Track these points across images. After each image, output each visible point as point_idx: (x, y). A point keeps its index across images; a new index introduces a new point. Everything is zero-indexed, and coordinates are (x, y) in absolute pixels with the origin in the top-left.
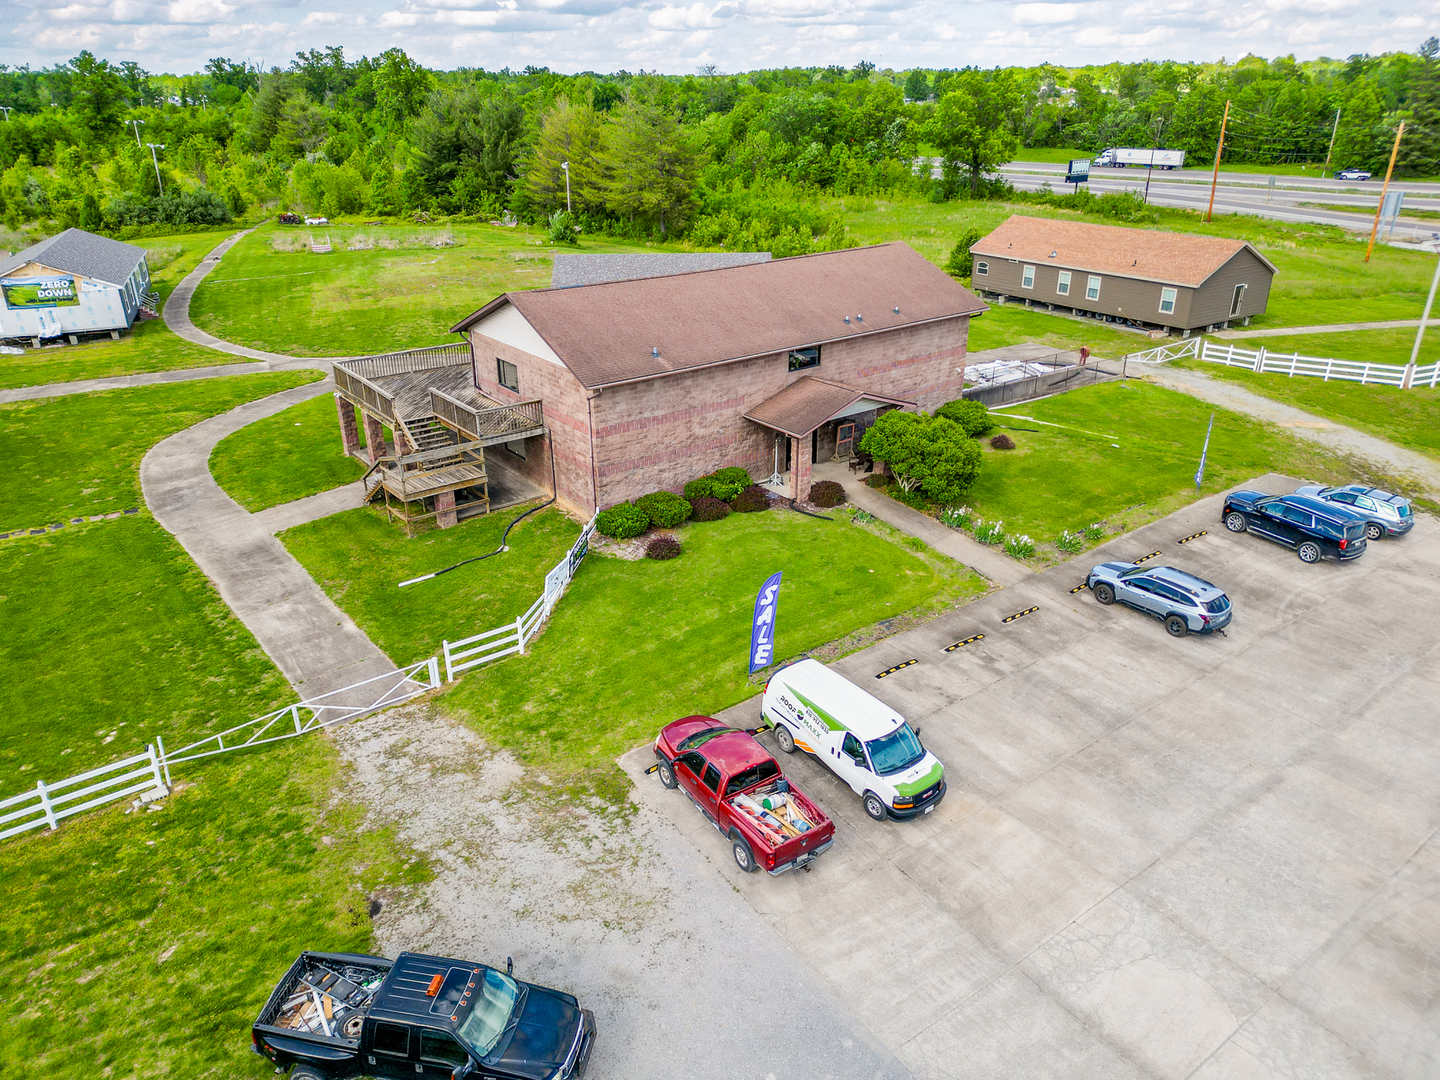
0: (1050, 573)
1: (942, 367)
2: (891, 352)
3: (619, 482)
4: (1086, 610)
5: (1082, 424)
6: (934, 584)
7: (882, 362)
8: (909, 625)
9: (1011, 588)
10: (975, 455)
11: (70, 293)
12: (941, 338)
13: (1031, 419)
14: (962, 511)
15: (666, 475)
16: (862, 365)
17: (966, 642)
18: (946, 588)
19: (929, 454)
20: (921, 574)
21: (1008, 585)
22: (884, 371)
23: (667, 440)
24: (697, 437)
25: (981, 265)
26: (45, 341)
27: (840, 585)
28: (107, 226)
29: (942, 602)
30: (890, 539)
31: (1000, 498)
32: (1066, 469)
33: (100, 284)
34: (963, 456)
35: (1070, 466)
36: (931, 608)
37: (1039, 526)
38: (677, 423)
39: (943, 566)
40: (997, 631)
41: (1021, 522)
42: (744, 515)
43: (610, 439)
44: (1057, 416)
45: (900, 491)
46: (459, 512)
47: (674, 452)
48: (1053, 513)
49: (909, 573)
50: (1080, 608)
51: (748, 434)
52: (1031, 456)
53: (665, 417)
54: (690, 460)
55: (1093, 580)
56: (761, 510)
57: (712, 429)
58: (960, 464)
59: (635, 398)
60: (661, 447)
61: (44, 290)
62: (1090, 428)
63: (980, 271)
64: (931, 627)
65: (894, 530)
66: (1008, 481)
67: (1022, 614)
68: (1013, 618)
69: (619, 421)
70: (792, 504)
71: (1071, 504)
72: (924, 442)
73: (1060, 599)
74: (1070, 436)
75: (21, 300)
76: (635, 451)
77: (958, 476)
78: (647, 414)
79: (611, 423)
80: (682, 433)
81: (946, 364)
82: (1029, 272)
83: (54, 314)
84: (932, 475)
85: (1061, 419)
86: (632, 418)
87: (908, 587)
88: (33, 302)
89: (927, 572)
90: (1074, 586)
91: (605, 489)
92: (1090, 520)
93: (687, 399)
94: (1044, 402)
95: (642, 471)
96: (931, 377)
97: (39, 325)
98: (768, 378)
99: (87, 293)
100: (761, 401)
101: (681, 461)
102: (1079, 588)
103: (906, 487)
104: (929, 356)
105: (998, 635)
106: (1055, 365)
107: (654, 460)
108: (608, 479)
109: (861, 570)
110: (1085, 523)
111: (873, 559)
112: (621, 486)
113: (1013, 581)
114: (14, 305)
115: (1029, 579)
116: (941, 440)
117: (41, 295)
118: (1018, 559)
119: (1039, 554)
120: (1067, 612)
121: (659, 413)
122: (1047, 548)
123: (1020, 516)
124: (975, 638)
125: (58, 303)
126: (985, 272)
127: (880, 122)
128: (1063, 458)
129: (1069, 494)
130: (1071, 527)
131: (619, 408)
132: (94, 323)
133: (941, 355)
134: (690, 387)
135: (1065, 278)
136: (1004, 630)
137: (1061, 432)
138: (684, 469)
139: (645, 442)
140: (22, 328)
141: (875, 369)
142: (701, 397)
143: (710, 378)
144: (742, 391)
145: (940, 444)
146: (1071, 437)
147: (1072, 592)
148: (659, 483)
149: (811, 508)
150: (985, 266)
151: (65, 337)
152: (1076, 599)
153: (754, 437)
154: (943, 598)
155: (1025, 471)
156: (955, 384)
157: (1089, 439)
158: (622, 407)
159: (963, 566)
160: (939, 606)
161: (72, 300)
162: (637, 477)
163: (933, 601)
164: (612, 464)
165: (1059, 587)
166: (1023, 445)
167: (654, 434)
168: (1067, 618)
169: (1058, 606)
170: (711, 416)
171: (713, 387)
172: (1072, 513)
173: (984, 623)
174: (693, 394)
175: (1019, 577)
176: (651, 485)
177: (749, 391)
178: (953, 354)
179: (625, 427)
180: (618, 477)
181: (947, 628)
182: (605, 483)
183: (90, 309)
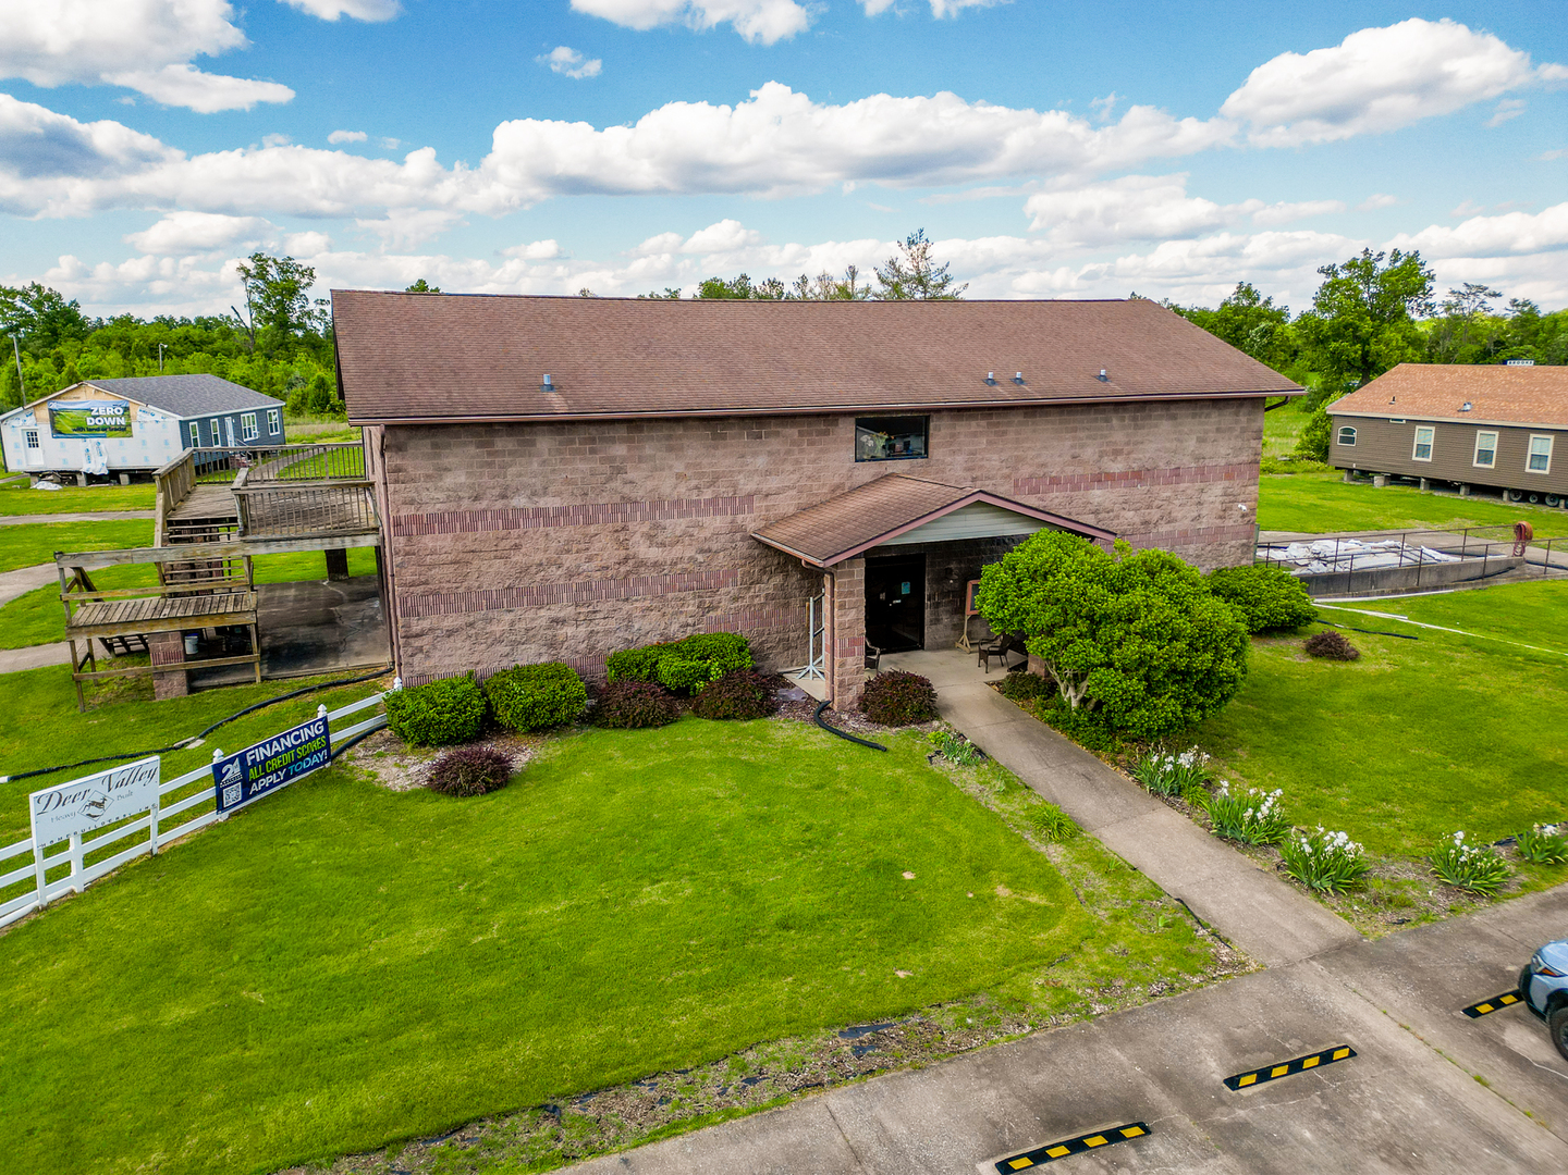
0: (1407, 944)
1: (1204, 497)
2: (1089, 453)
3: (450, 633)
4: (1520, 1087)
5: (1516, 634)
6: (1060, 930)
7: (1069, 470)
8: (928, 1051)
9: (1281, 975)
10: (1222, 630)
11: (123, 422)
12: (1201, 440)
13: (1404, 619)
14: (1186, 759)
15: (569, 630)
16: (1025, 471)
17: (1076, 1146)
18: (1088, 947)
19: (1106, 617)
20: (1035, 898)
21: (1275, 962)
22: (1076, 488)
23: (569, 561)
24: (642, 564)
25: (1345, 431)
26: (92, 479)
27: (803, 901)
28: (333, 409)
29: (1058, 988)
30: (997, 805)
31: (1302, 747)
32: (1474, 706)
33: (159, 413)
34: (1189, 628)
35: (1485, 700)
36: (1019, 1003)
37: (1391, 815)
38: (592, 529)
39: (1103, 885)
40: (1199, 1116)
41: (1343, 801)
42: (708, 725)
43: (428, 541)
44: (1462, 619)
45: (1063, 707)
46: (192, 676)
47: (587, 586)
48: (1434, 791)
49: (1002, 892)
50: (1499, 1071)
51: (763, 571)
52: (1391, 677)
53: (563, 512)
54: (627, 607)
55: (1542, 986)
56: (750, 717)
57: (677, 552)
58: (1181, 645)
59: (490, 465)
60: (555, 572)
61: (95, 417)
62: (1535, 641)
63: (1343, 440)
64: (993, 1069)
65: (1015, 786)
66: (1327, 715)
67: (1296, 1066)
68: (1264, 1075)
69: (452, 506)
70: (820, 714)
71: (1480, 776)
72: (1095, 590)
73: (1431, 1031)
74: (1489, 651)
75: (68, 428)
76: (491, 573)
77: (1181, 675)
78: (520, 501)
79: (430, 509)
80: (606, 549)
81: (1215, 493)
82: (1425, 436)
83: (102, 446)
84: (1110, 665)
85: (1467, 623)
86: (484, 504)
87: (982, 932)
88: (81, 431)
89: (1053, 897)
90: (1479, 994)
91: (417, 643)
92: (1535, 817)
93: (617, 484)
94: (1441, 598)
95: (508, 617)
96: (1184, 518)
97: (84, 459)
98: (808, 469)
99: (142, 423)
100: (791, 510)
101: (605, 607)
102: (1497, 1003)
103: (1071, 697)
104: (1177, 474)
105: (1199, 1134)
106: (1462, 554)
107: (542, 596)
108: (425, 624)
109: (886, 869)
110: (1522, 821)
111: (928, 846)
112: (458, 642)
113: (1292, 951)
114: (61, 433)
115: (1339, 953)
116: (1139, 590)
117: (90, 422)
118: (1319, 894)
119: (1376, 886)
120: (1452, 1079)
121: (550, 503)
122: (1407, 873)
123: (1343, 789)
124: (1114, 1136)
125: (108, 433)
126: (1351, 440)
127: (1239, 328)
128: (1469, 684)
129: (1480, 753)
130: (1484, 827)
131: (449, 480)
132: (146, 459)
133: (1202, 474)
134: (624, 459)
135: (1488, 441)
136: (1222, 1117)
137: (1467, 644)
138: (612, 624)
139: (517, 558)
140: (65, 461)
141: (1055, 481)
142: (650, 484)
143: (670, 449)
144: (747, 485)
145: (1136, 596)
146: (1491, 652)
147: (1472, 1012)
148: (551, 645)
149: (853, 725)
150: (1352, 431)
151: (113, 476)
152: (1486, 1039)
153: (778, 579)
154: (1065, 977)
155: (1373, 701)
156: (1236, 535)
157: (1531, 659)
158: (457, 478)
159: (1157, 891)
160: (1041, 1000)
161: (124, 430)
162: (496, 628)
163: (1034, 983)
164: (436, 593)
165: (1430, 990)
166: (1374, 660)
167: (537, 546)
168: (1448, 1104)
169: (1423, 1053)
170: (676, 525)
171: (679, 467)
172: (1489, 794)
173: (1166, 1079)
174: (631, 476)
175: (1313, 943)
176: (533, 648)
177: (765, 487)
178: (1229, 477)
179: (470, 522)
180: (449, 622)
181: (1039, 1080)
182: (416, 629)
183: (144, 443)
